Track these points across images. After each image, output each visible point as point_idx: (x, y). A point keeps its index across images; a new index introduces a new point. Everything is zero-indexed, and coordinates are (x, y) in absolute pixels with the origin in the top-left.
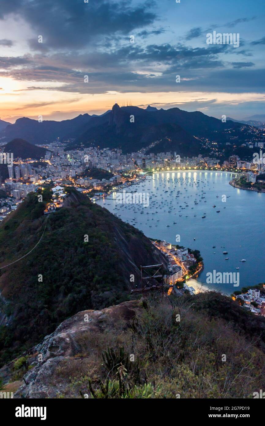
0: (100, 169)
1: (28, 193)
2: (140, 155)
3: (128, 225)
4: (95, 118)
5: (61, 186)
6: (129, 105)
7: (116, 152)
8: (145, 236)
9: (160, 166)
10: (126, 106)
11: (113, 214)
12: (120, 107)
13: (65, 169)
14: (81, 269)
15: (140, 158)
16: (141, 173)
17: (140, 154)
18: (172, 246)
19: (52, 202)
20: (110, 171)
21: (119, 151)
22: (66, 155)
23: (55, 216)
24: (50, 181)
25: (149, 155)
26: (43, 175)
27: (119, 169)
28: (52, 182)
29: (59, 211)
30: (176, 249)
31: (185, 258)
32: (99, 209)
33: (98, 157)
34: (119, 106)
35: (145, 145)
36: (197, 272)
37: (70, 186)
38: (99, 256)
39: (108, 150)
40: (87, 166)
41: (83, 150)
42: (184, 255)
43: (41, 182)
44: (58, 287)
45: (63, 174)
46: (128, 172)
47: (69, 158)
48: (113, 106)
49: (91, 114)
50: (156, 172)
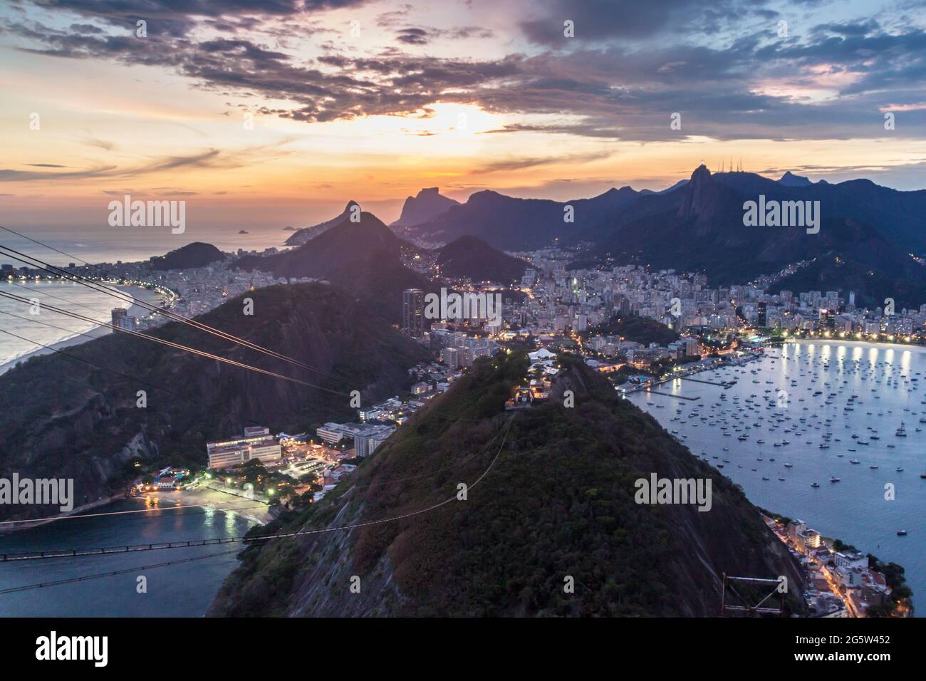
0: (648, 318)
1: (475, 357)
2: (753, 294)
4: (647, 197)
5: (551, 350)
6: (735, 170)
7: (691, 281)
8: (747, 501)
9: (805, 325)
10: (727, 170)
11: (669, 432)
12: (712, 173)
13: (564, 312)
14: (576, 554)
15: (754, 300)
16: (753, 337)
17: (755, 291)
18: (822, 539)
20: (670, 326)
21: (699, 281)
22: (569, 279)
23: (530, 418)
24: (527, 335)
25: (779, 294)
26: (513, 320)
27: (696, 322)
28: (531, 338)
29: (539, 407)
30: (832, 551)
31: (858, 579)
32: (635, 414)
33: (644, 289)
34: (708, 172)
35: (770, 269)
37: (572, 351)
38: (624, 531)
39: (671, 274)
40: (617, 308)
41: (611, 271)
42: (854, 569)
43: (508, 336)
44: (517, 587)
45: (558, 323)
46: (718, 332)
47: (575, 287)
48: (694, 170)
49: (638, 189)
50: (794, 340)
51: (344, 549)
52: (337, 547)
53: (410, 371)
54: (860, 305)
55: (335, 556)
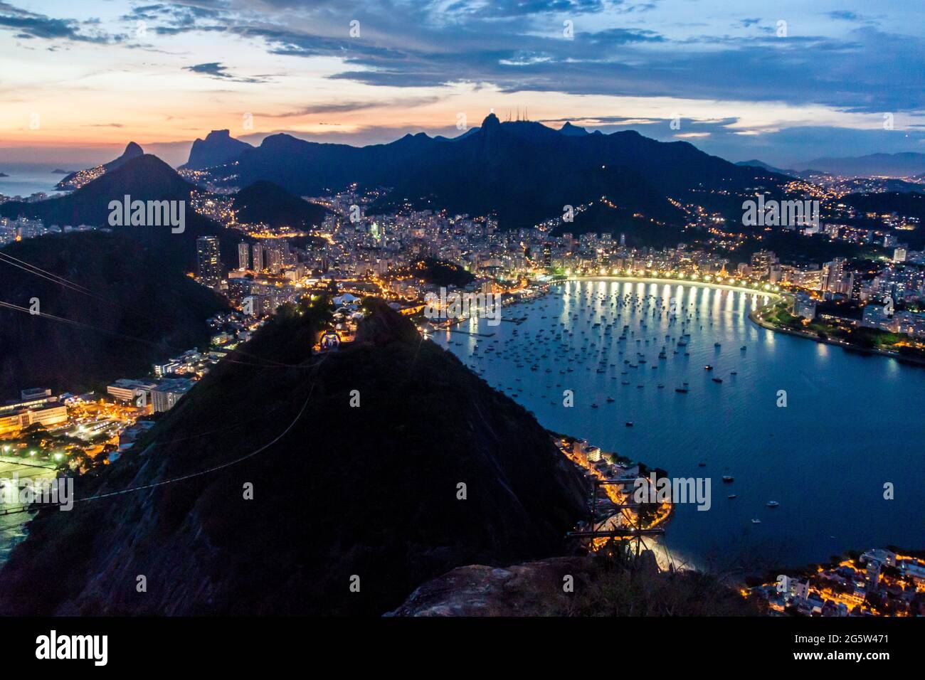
0: (445, 261)
1: (277, 304)
2: (539, 236)
3: (500, 395)
4: (441, 143)
5: (354, 295)
6: (521, 119)
7: (484, 224)
8: (538, 425)
9: (584, 263)
10: (514, 120)
11: (469, 367)
12: (501, 122)
13: (365, 256)
15: (540, 242)
16: (540, 276)
17: (540, 233)
18: (601, 453)
19: (332, 331)
20: (466, 268)
21: (492, 224)
22: (369, 225)
23: (337, 361)
24: (329, 280)
25: (561, 236)
26: (315, 266)
27: (489, 263)
28: (333, 284)
29: (346, 350)
30: (609, 463)
32: (436, 353)
33: (441, 233)
34: (497, 120)
35: (553, 213)
36: (657, 521)
37: (374, 295)
39: (465, 219)
40: (416, 252)
41: (409, 216)
42: (627, 477)
43: (309, 282)
45: (359, 268)
46: (509, 273)
47: (374, 232)
48: (484, 118)
49: (432, 136)
50: (575, 278)
51: (147, 507)
52: (139, 507)
53: (209, 321)
54: (630, 245)
55: (137, 516)
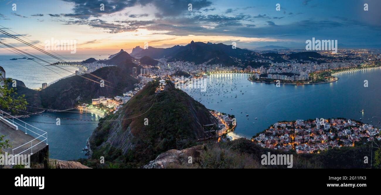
0: (184, 72)
1: (148, 82)
2: (204, 66)
3: (197, 101)
4: (182, 47)
5: (164, 80)
7: (192, 64)
8: (206, 108)
9: (214, 71)
10: (197, 42)
11: (189, 95)
13: (167, 71)
14: (171, 125)
15: (204, 67)
16: (204, 74)
17: (204, 65)
18: (220, 113)
19: (159, 87)
20: (188, 73)
21: (194, 63)
22: (167, 64)
23: (160, 95)
24: (159, 77)
25: (208, 65)
26: (156, 73)
27: (193, 72)
28: (160, 77)
29: (162, 92)
30: (222, 115)
31: (227, 119)
32: (182, 92)
33: (183, 66)
34: (194, 42)
35: (206, 60)
36: (233, 127)
37: (169, 80)
38: (181, 118)
39: (188, 62)
40: (177, 70)
41: (176, 62)
42: (226, 118)
43: (155, 77)
44: (158, 133)
45: (165, 74)
46: (198, 74)
47: (169, 66)
48: (191, 42)
49: (180, 45)
50: (212, 74)
51: (120, 124)
52: (118, 124)
53: (134, 85)
54: (223, 66)
55: (118, 126)
